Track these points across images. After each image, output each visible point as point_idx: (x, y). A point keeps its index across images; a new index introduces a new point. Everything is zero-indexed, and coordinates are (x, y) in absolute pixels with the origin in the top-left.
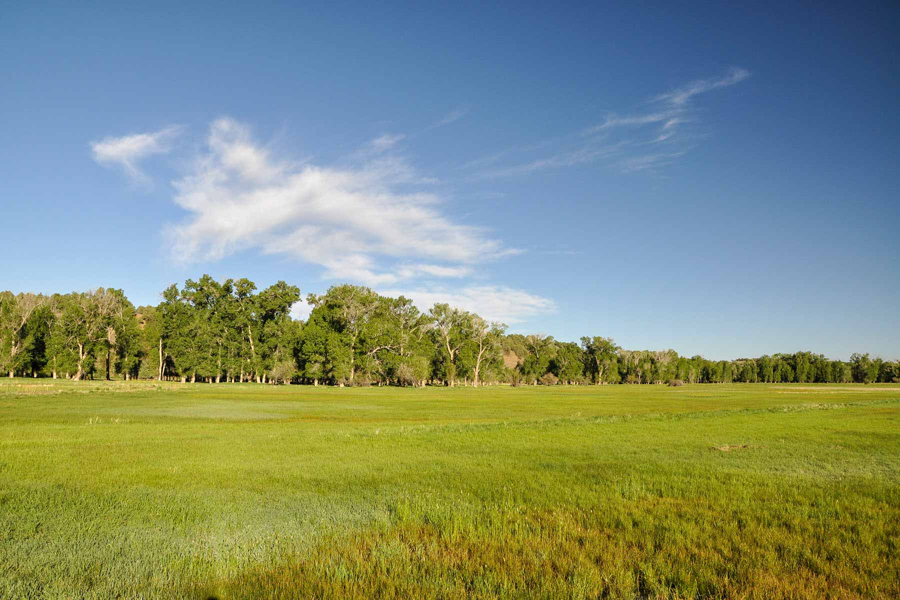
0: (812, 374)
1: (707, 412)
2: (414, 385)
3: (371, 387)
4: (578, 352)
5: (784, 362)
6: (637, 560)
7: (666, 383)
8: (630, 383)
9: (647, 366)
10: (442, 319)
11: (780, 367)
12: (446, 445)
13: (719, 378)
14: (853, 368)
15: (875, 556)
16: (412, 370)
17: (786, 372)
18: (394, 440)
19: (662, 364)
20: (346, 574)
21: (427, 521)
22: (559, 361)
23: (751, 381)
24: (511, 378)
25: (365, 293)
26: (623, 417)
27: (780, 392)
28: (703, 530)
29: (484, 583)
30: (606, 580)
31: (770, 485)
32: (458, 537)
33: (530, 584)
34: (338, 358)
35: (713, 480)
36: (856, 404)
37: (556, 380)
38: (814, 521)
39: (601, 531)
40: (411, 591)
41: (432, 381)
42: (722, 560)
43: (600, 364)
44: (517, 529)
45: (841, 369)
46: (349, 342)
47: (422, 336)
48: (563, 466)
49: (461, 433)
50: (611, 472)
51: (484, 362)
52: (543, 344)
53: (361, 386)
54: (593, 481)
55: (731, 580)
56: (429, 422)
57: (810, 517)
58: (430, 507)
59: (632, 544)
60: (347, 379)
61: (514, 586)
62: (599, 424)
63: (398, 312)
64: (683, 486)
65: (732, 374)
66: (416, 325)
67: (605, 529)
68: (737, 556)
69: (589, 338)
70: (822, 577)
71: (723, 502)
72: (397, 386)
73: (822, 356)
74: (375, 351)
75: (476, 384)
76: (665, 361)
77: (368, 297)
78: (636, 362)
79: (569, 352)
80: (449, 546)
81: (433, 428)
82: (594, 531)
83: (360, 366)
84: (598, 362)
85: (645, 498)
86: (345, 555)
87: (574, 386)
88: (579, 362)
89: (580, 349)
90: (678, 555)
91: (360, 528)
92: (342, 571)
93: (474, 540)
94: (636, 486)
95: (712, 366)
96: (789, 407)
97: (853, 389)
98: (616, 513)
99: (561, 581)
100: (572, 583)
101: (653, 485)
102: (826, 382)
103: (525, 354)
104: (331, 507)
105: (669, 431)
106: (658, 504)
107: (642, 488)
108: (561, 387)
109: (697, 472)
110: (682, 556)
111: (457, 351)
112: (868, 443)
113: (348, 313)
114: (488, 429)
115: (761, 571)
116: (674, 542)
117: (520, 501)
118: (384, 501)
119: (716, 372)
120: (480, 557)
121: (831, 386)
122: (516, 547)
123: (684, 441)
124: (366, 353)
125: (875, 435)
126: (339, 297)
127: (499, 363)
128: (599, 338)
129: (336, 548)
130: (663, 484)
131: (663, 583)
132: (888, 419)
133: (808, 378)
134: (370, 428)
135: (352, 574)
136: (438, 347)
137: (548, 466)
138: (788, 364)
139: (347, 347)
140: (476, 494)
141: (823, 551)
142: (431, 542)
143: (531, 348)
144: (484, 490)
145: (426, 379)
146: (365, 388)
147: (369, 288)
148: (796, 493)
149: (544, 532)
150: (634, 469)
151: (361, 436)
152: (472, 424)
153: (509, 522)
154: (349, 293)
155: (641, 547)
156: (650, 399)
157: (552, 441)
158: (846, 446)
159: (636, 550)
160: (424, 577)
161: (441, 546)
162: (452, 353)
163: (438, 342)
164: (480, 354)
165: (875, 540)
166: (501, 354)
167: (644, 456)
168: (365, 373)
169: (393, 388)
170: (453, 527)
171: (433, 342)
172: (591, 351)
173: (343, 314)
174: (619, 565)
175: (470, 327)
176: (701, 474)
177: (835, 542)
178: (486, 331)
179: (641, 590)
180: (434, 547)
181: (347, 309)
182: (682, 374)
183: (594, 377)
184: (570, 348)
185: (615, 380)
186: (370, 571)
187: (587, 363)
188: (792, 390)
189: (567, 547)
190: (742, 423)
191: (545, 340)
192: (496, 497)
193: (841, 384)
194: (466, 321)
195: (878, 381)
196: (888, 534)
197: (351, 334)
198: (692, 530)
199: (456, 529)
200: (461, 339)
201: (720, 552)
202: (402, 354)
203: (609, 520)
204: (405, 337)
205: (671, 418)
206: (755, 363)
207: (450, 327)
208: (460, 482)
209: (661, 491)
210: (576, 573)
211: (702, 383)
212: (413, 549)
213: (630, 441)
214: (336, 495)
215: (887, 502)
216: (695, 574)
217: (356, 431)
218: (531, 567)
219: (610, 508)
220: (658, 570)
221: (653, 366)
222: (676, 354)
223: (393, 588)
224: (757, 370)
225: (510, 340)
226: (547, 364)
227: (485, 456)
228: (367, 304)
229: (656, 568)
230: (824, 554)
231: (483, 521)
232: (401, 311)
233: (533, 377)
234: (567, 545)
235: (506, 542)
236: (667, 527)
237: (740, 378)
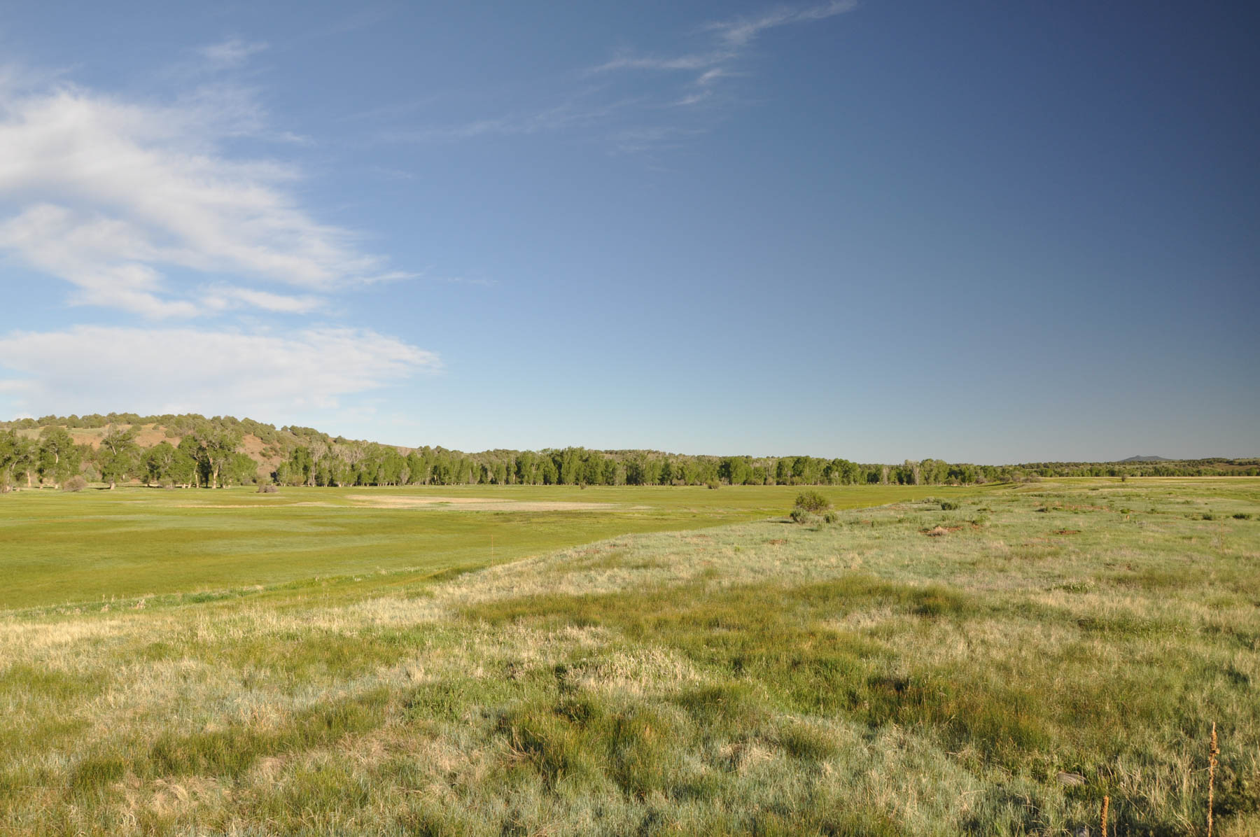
0: (583, 474)
5: (551, 459)
11: (544, 465)
13: (453, 477)
14: (628, 469)
17: (550, 471)
23: (506, 482)
119: (450, 470)
121: (602, 487)
133: (577, 478)
211: (432, 484)
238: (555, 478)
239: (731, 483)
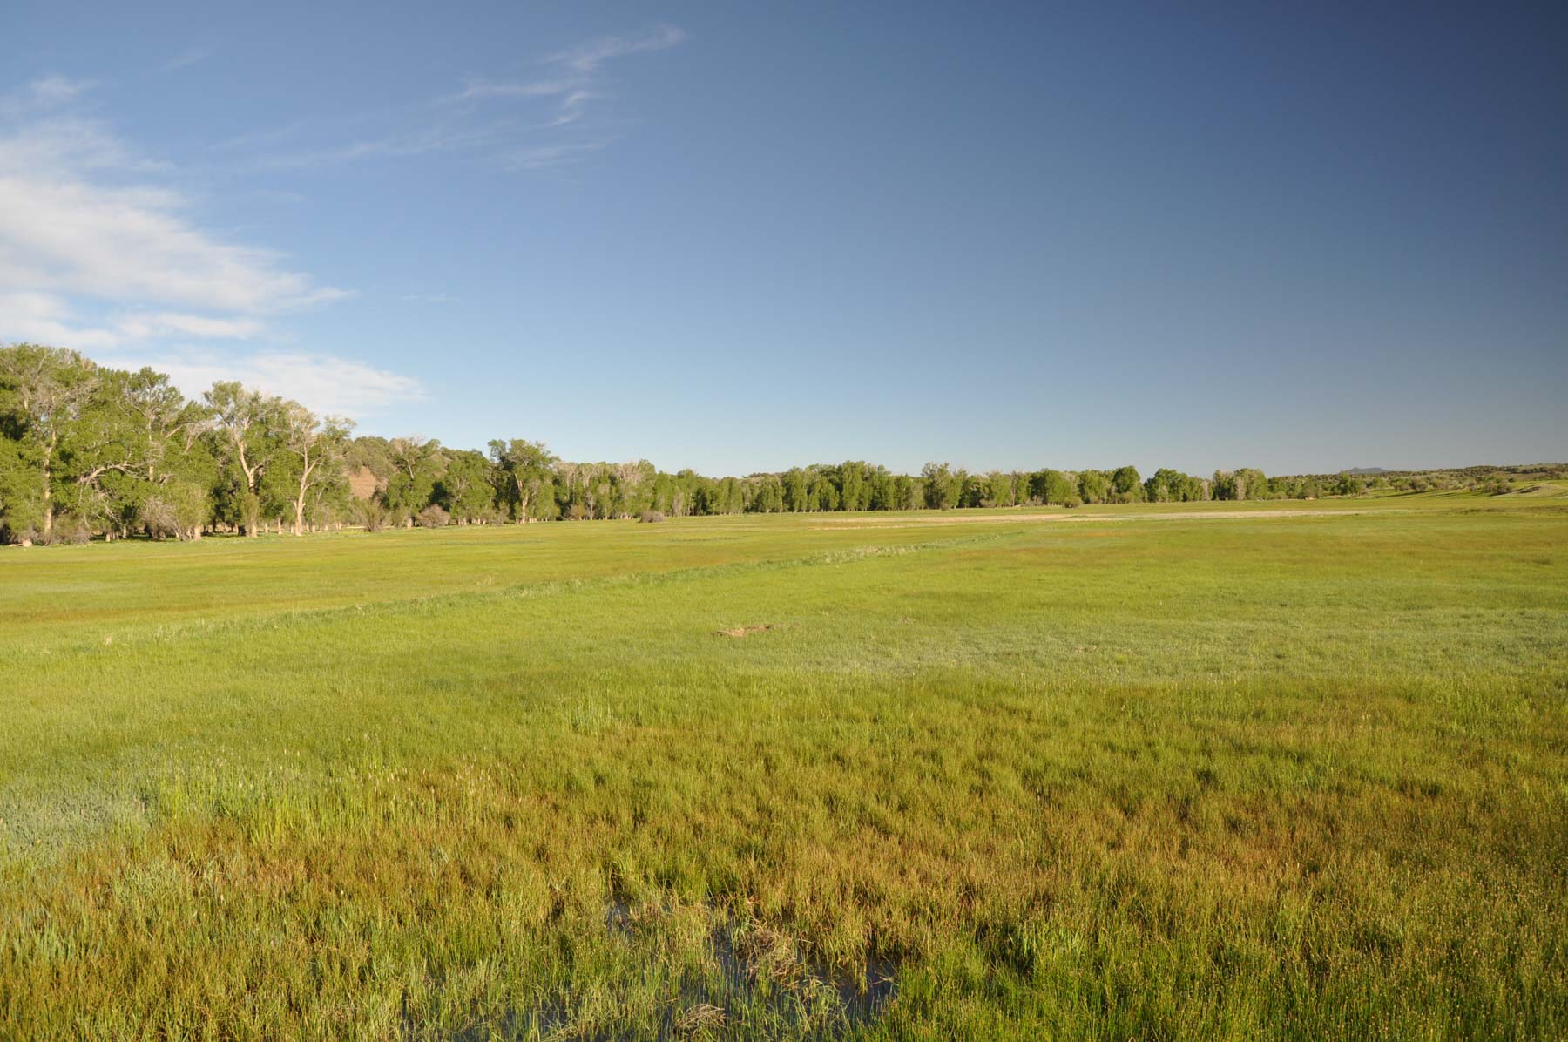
0: (866, 496)
1: (706, 569)
2: (178, 535)
3: (90, 544)
4: (484, 466)
5: (825, 478)
6: (607, 844)
7: (635, 517)
8: (575, 518)
9: (604, 489)
10: (229, 411)
11: (818, 487)
12: (249, 657)
13: (722, 505)
14: (926, 487)
15: (964, 794)
16: (173, 509)
17: (827, 494)
18: (145, 654)
19: (629, 484)
20: (59, 945)
21: (220, 813)
22: (450, 485)
23: (774, 510)
24: (365, 518)
25: (69, 361)
26: (567, 584)
27: (818, 529)
28: (710, 780)
29: (340, 922)
30: (557, 888)
31: (811, 691)
32: (284, 836)
33: (426, 912)
34: (14, 489)
35: (722, 689)
36: (932, 547)
37: (446, 517)
38: (878, 746)
39: (542, 798)
40: (201, 960)
41: (214, 527)
42: (743, 830)
43: (523, 487)
44: (393, 809)
45: (908, 489)
46: (37, 458)
47: (189, 443)
48: (468, 683)
49: (276, 630)
50: (552, 688)
51: (314, 488)
52: (421, 454)
53: (69, 543)
54: (522, 705)
55: (759, 864)
56: (212, 611)
57: (871, 741)
58: (224, 783)
59: (596, 817)
60: (38, 530)
61: (395, 919)
62: (526, 599)
63: (141, 399)
64: (674, 704)
65: (744, 499)
66: (177, 423)
67: (548, 794)
68: (766, 821)
69: (502, 442)
70: (894, 839)
71: (740, 726)
72: (143, 539)
73: (881, 468)
74: (94, 474)
75: (299, 529)
76: (634, 480)
77: (75, 369)
78: (586, 482)
79: (468, 468)
80: (268, 856)
81: (222, 625)
82: (529, 801)
83: (65, 504)
84: (520, 484)
85: (611, 731)
86: (56, 905)
87: (479, 528)
88: (485, 484)
89: (486, 461)
90: (673, 829)
91: (84, 842)
92: (50, 944)
93: (315, 839)
94: (596, 710)
95: (711, 487)
96: (833, 555)
97: (925, 519)
98: (565, 763)
99: (479, 898)
100: (498, 903)
101: (625, 706)
102: (886, 509)
103: (389, 471)
104: (16, 807)
105: (646, 605)
106: (634, 739)
107: (606, 713)
108: (455, 530)
109: (694, 677)
110: (680, 830)
111: (261, 471)
112: (949, 610)
113: (31, 402)
114: (327, 620)
115: (805, 841)
116: (666, 807)
117: (394, 755)
118: (131, 781)
119: (717, 497)
120: (329, 872)
121: (894, 515)
122: (393, 844)
123: (671, 622)
124: (75, 479)
125: (959, 596)
126: (11, 369)
127: (341, 491)
128: (521, 442)
129: (35, 893)
130: (640, 702)
131: (652, 881)
132: (975, 569)
133: (861, 503)
134: (94, 632)
135: (72, 944)
136: (223, 464)
137: (442, 685)
138: (830, 481)
139: (33, 467)
140: (312, 749)
141: (893, 796)
142: (233, 854)
143: (400, 462)
144: (326, 740)
145: (203, 523)
146: (78, 546)
147: (76, 351)
148: (851, 703)
149: (441, 810)
150: (590, 679)
151: (75, 650)
152: (296, 610)
153: (377, 799)
154: (32, 362)
155: (611, 821)
156: (612, 548)
157: (444, 636)
158: (919, 618)
159: (602, 826)
160: (224, 925)
161: (252, 860)
162: (250, 474)
163: (222, 453)
164: (306, 474)
165: (963, 770)
166: (345, 474)
167: (606, 653)
168: (75, 517)
169: (137, 544)
170: (274, 818)
171: (214, 455)
172: (507, 465)
173: (21, 403)
174: (577, 857)
175: (285, 425)
176: (700, 679)
177: (908, 781)
178: (315, 432)
179: (617, 897)
180: (238, 862)
181: (29, 393)
182: (662, 501)
183: (513, 510)
184: (470, 460)
185: (549, 515)
186: (111, 931)
187: (500, 486)
188: (836, 525)
189: (485, 833)
190: (762, 586)
191: (425, 447)
192: (349, 754)
193: (907, 511)
194: (276, 415)
195: (961, 506)
196: (981, 758)
197: (41, 443)
198: (693, 782)
199: (278, 822)
200: (268, 447)
201: (739, 816)
202: (151, 479)
203: (554, 776)
204: (156, 447)
205: (648, 583)
206: (778, 479)
207: (246, 426)
208: (281, 729)
209: (638, 715)
210: (505, 883)
211: (695, 514)
212: (197, 870)
213: (580, 627)
214: (27, 780)
215: (978, 706)
216: (703, 859)
217: (64, 642)
218: (423, 881)
219: (554, 754)
220: (642, 858)
221: (614, 489)
222: (652, 468)
223: (163, 961)
224: (782, 492)
225: (360, 449)
226: (430, 490)
227: (324, 674)
228: (73, 383)
229: (638, 855)
230: (895, 800)
231: (330, 801)
232: (147, 395)
233: (405, 513)
234: (483, 830)
235: (375, 836)
236: (653, 781)
237: (756, 507)
238: (834, 503)
239: (1045, 502)
